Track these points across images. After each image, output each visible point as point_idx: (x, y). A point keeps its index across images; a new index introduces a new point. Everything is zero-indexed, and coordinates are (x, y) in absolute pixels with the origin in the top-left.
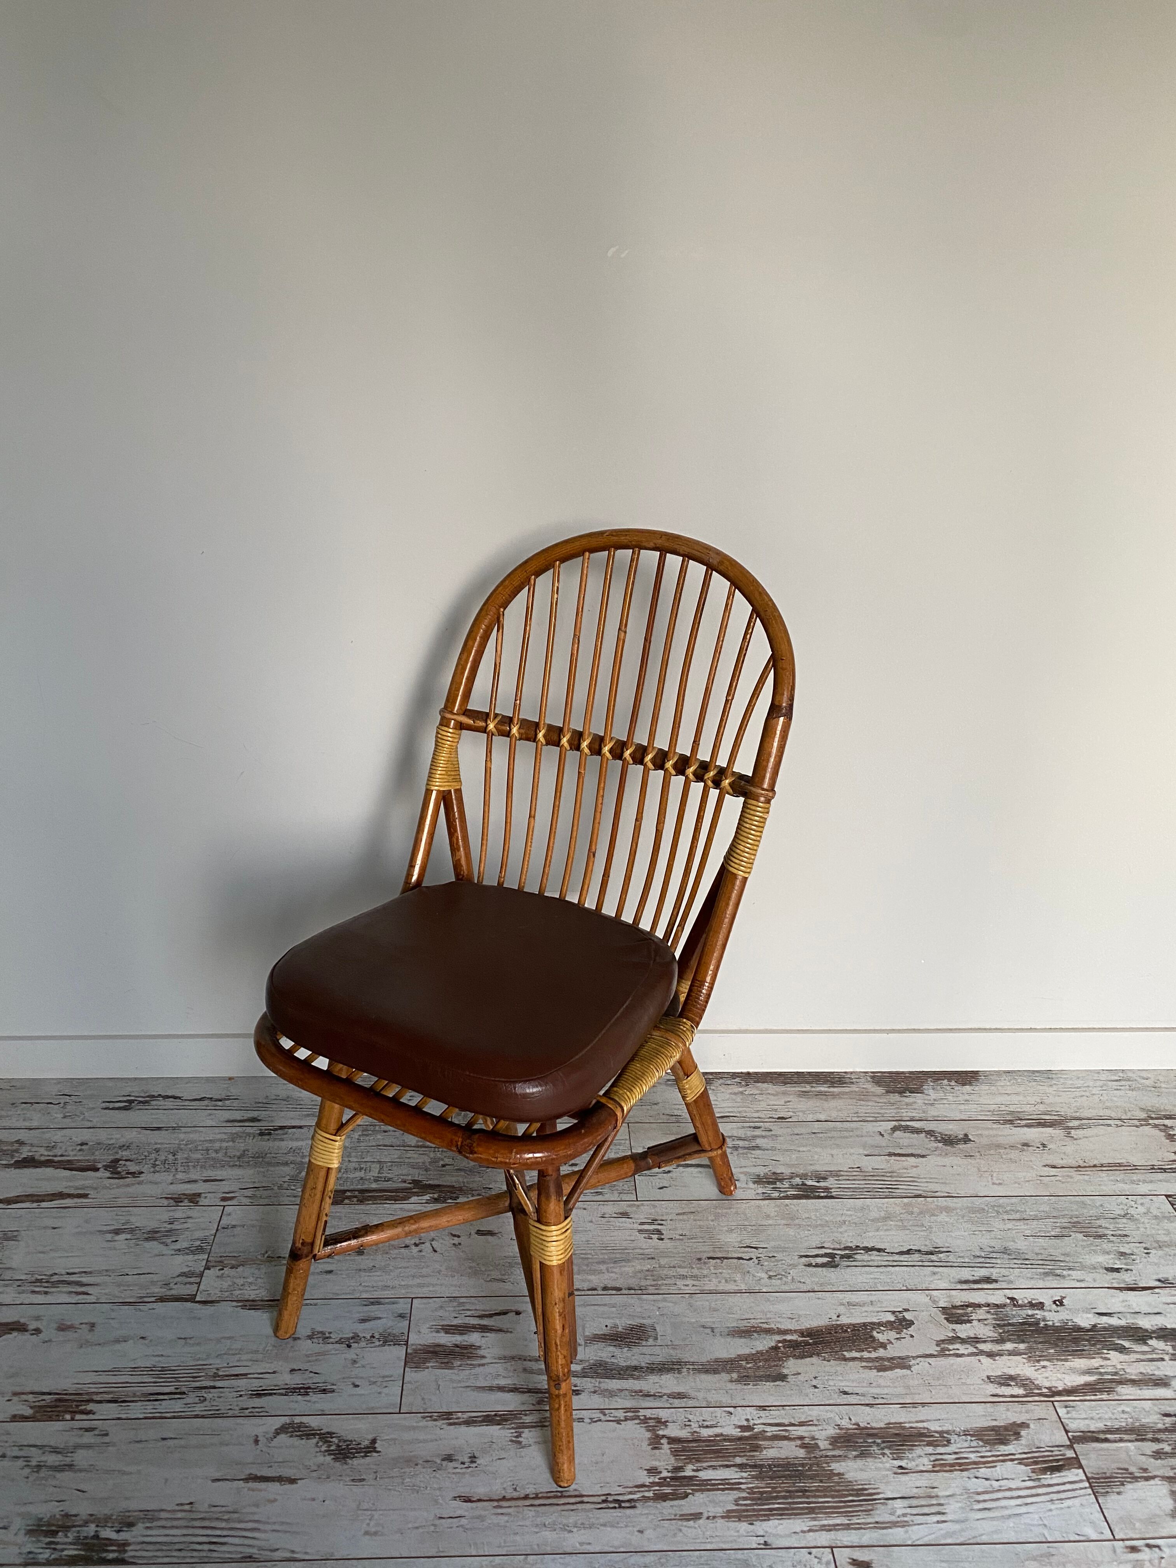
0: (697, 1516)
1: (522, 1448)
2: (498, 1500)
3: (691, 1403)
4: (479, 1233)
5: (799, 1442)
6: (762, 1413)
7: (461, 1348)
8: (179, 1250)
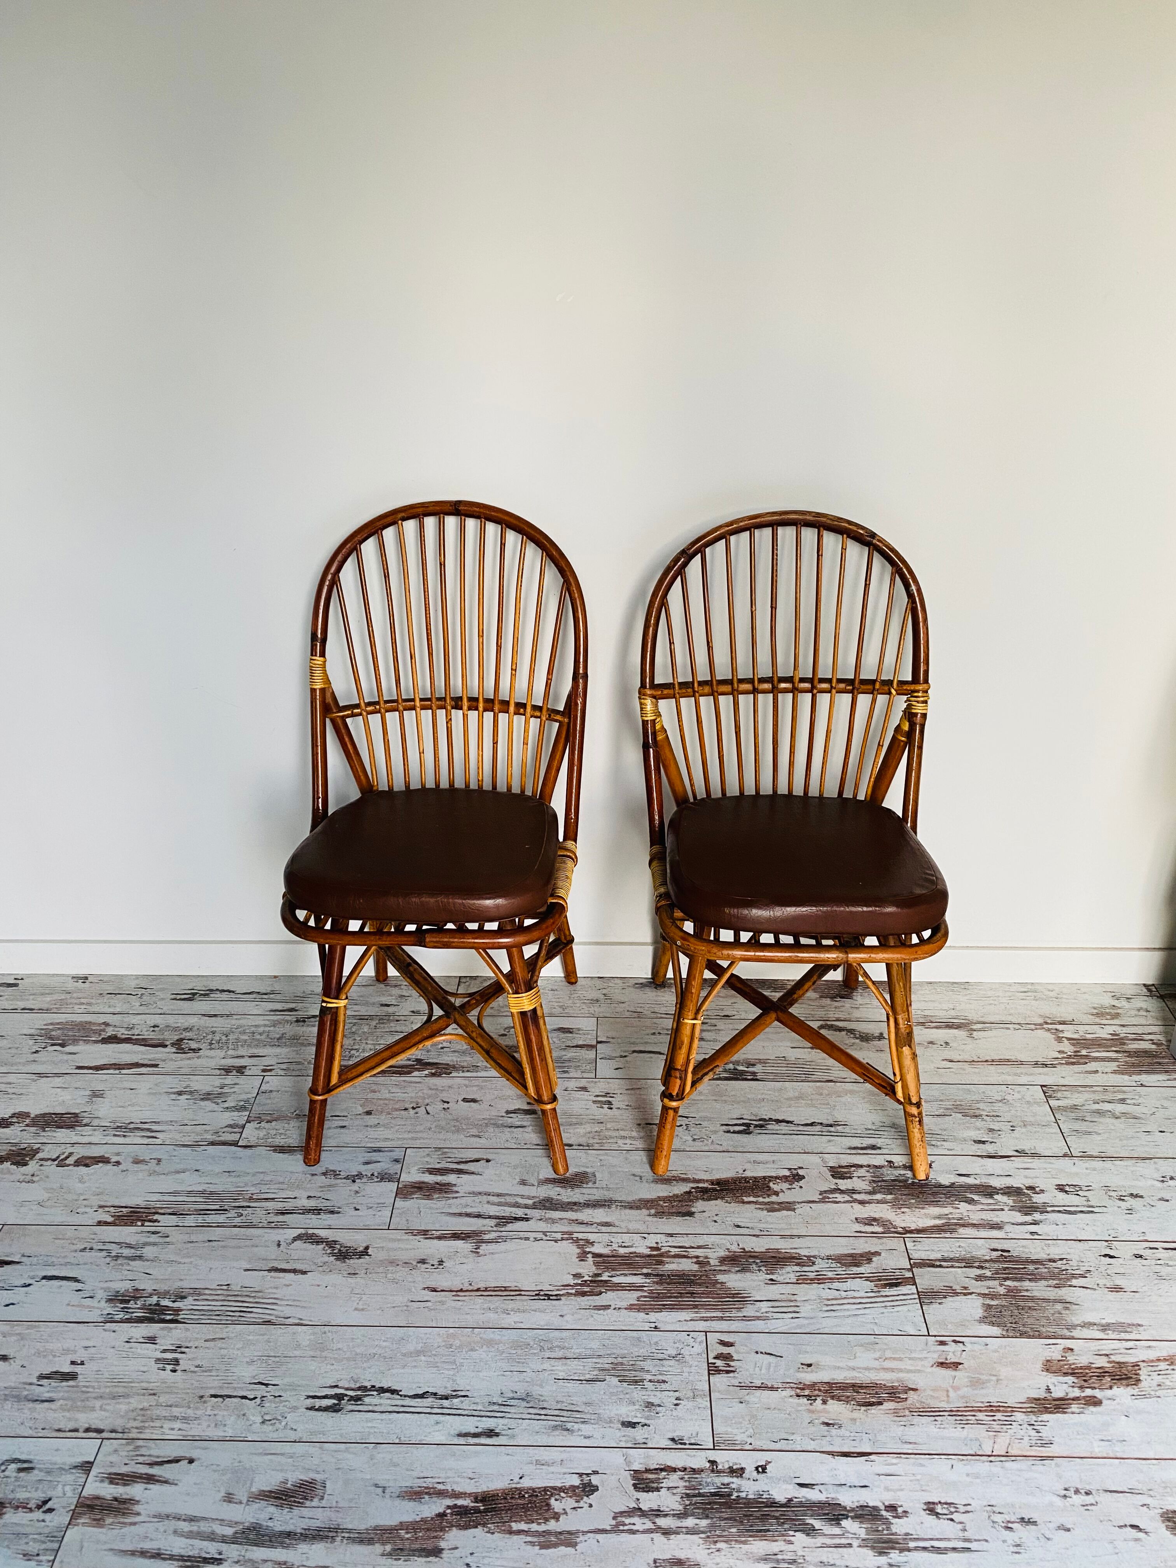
0: (607, 1307)
1: (479, 1256)
2: (457, 1291)
3: (614, 1230)
4: (465, 1100)
5: (695, 1260)
6: (670, 1239)
7: (441, 1185)
8: (227, 1108)
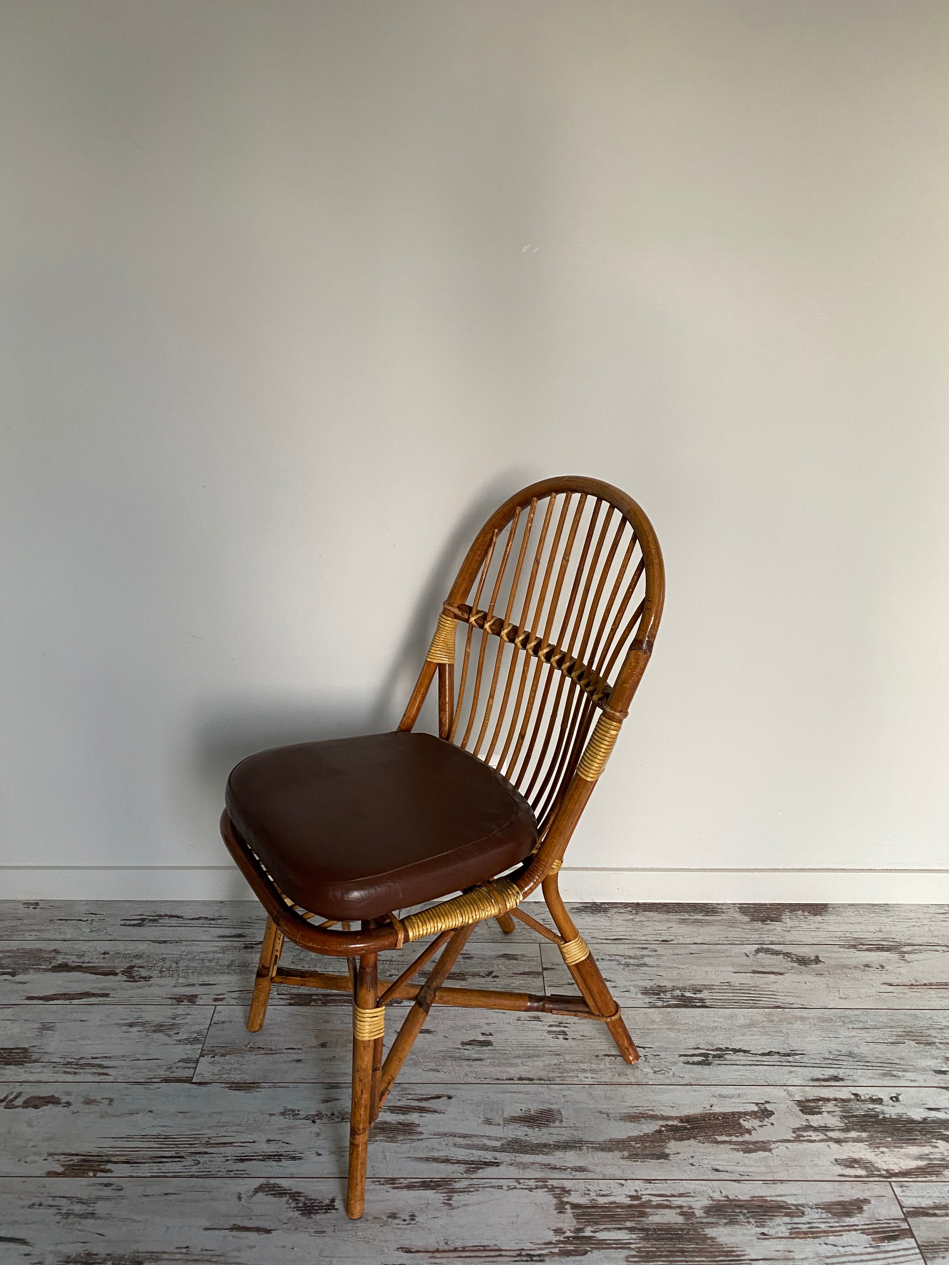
1: (453, 1209)
2: (432, 1252)
3: (590, 1175)
5: (678, 1211)
6: (649, 1185)
7: (403, 1125)
8: (180, 1041)
